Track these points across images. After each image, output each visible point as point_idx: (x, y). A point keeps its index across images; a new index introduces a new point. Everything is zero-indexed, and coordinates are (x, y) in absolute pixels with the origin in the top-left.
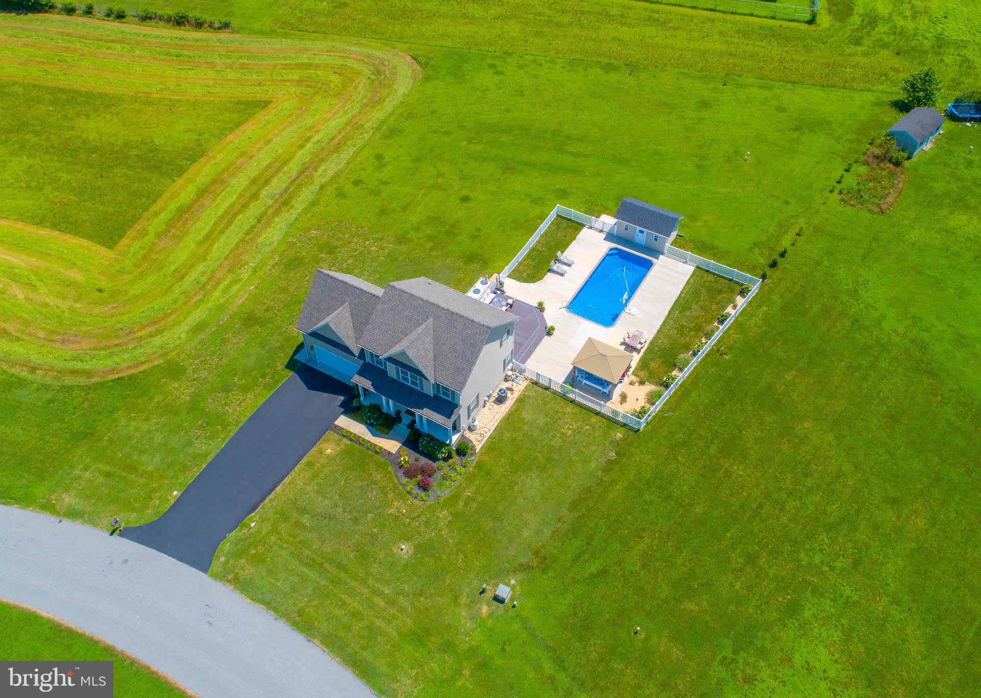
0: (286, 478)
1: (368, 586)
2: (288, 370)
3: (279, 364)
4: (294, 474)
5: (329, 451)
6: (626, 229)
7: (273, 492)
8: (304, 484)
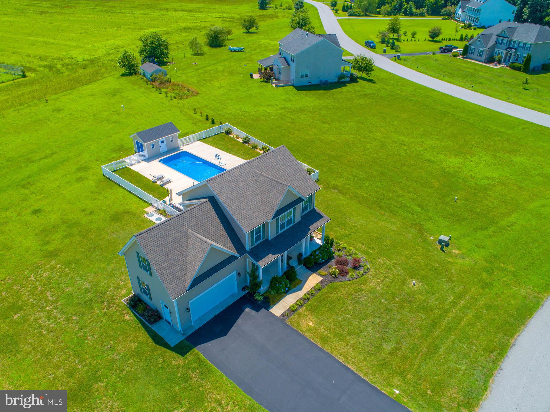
0: (340, 360)
1: (449, 309)
2: (190, 353)
3: (174, 363)
4: (335, 353)
5: (311, 324)
6: (153, 147)
7: (357, 373)
8: (347, 345)
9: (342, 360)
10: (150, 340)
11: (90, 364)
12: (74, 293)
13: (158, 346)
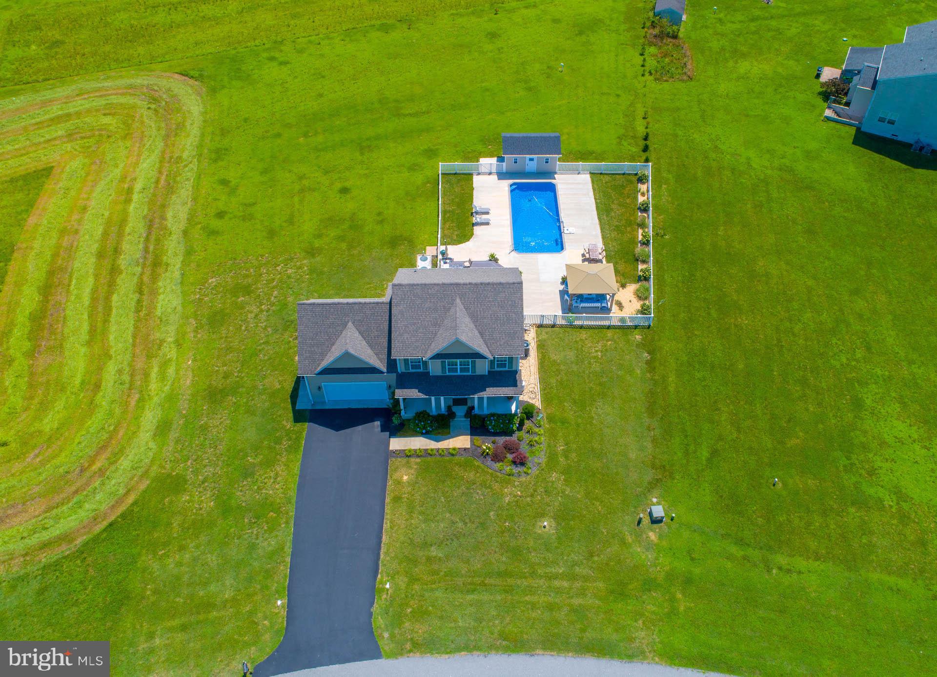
0: (384, 525)
1: (540, 575)
2: (300, 423)
3: (284, 423)
4: (388, 517)
5: (405, 478)
6: (516, 162)
7: (382, 545)
8: (406, 520)
9: (387, 525)
10: (290, 390)
11: (242, 378)
12: (290, 305)
13: (289, 400)
